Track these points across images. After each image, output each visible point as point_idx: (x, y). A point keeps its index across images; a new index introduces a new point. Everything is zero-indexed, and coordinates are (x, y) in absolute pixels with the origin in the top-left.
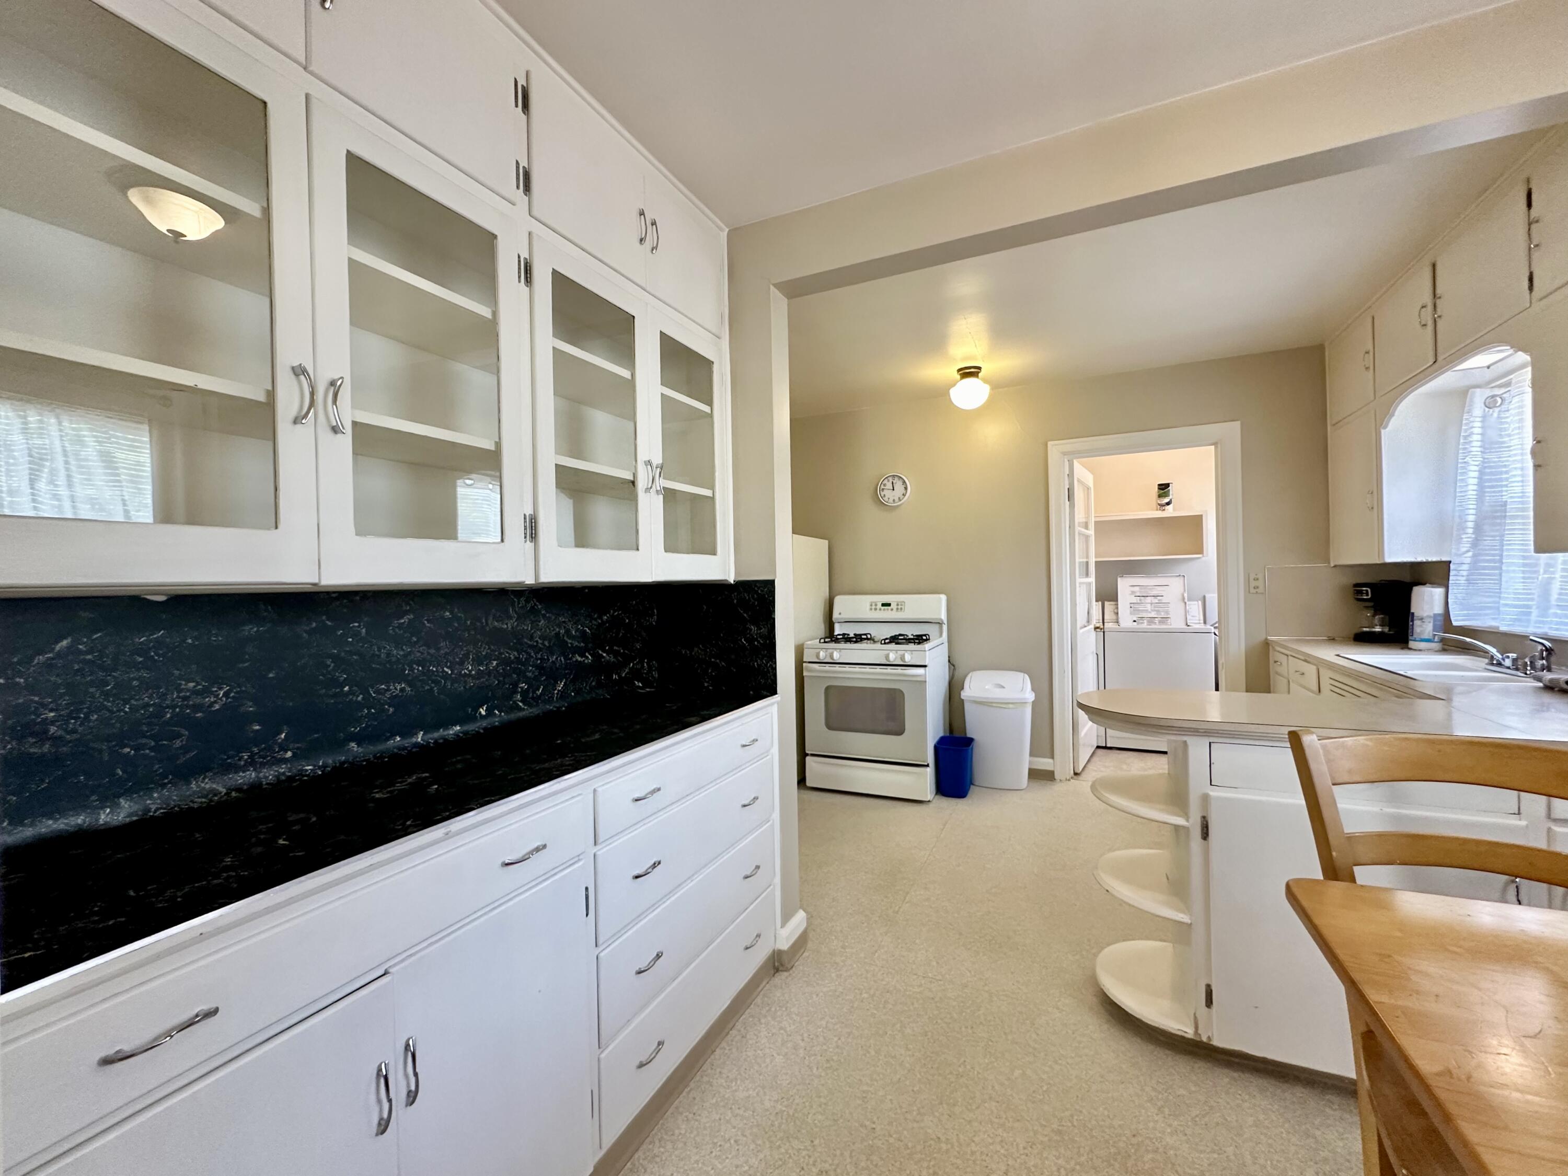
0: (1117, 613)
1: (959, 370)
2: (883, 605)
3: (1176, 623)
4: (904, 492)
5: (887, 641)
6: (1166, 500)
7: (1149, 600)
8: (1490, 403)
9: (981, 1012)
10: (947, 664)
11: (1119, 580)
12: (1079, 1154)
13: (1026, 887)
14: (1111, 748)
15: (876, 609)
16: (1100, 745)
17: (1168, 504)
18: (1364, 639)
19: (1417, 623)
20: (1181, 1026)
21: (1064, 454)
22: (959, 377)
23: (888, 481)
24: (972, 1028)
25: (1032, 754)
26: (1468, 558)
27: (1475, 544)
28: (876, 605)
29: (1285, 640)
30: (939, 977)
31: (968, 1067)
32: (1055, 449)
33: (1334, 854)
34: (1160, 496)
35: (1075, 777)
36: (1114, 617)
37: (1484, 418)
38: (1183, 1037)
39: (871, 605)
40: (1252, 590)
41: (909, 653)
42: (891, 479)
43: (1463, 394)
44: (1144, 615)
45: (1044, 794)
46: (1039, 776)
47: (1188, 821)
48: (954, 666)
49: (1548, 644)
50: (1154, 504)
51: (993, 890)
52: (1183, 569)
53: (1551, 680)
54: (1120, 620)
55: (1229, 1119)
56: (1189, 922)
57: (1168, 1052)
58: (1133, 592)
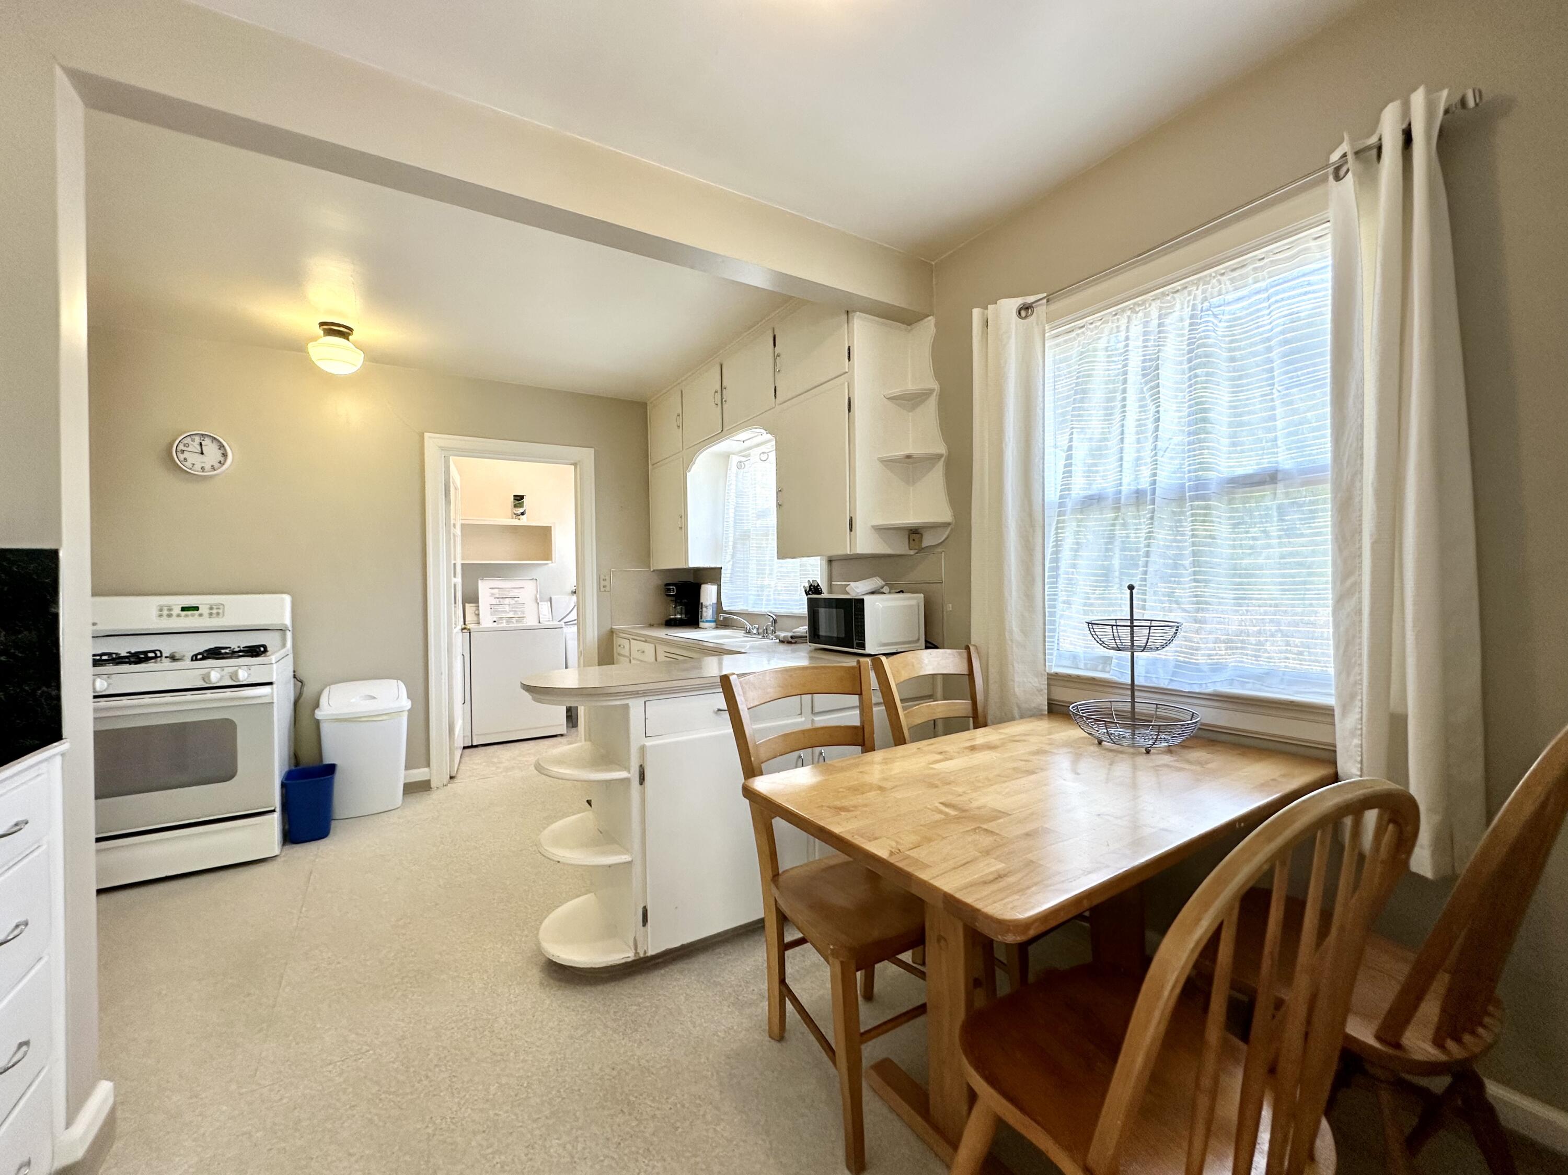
0: (478, 615)
1: (322, 324)
2: (183, 609)
3: (531, 621)
4: (222, 459)
5: (199, 657)
6: (521, 510)
7: (507, 601)
8: (740, 465)
9: (432, 1055)
10: (292, 680)
11: (480, 582)
12: (577, 1119)
13: (437, 904)
14: (476, 746)
15: (170, 616)
16: (466, 745)
17: (523, 514)
18: (671, 623)
19: (704, 609)
20: (621, 955)
21: (442, 449)
22: (322, 333)
23: (193, 440)
24: (427, 1077)
25: (407, 768)
26: (729, 566)
27: (733, 556)
28: (170, 610)
29: (629, 628)
30: (365, 1048)
31: (438, 1121)
32: (433, 442)
33: (752, 759)
34: (515, 506)
35: (452, 781)
36: (475, 618)
37: (737, 474)
38: (626, 963)
39: (161, 610)
40: (602, 589)
41: (245, 669)
42: (197, 439)
43: (727, 456)
44: (504, 615)
45: (423, 805)
46: (415, 789)
47: (629, 772)
48: (301, 682)
49: (774, 617)
50: (509, 513)
51: (401, 923)
52: (536, 573)
53: (784, 637)
54: (481, 621)
55: (670, 1007)
56: (630, 859)
57: (613, 984)
58: (492, 594)
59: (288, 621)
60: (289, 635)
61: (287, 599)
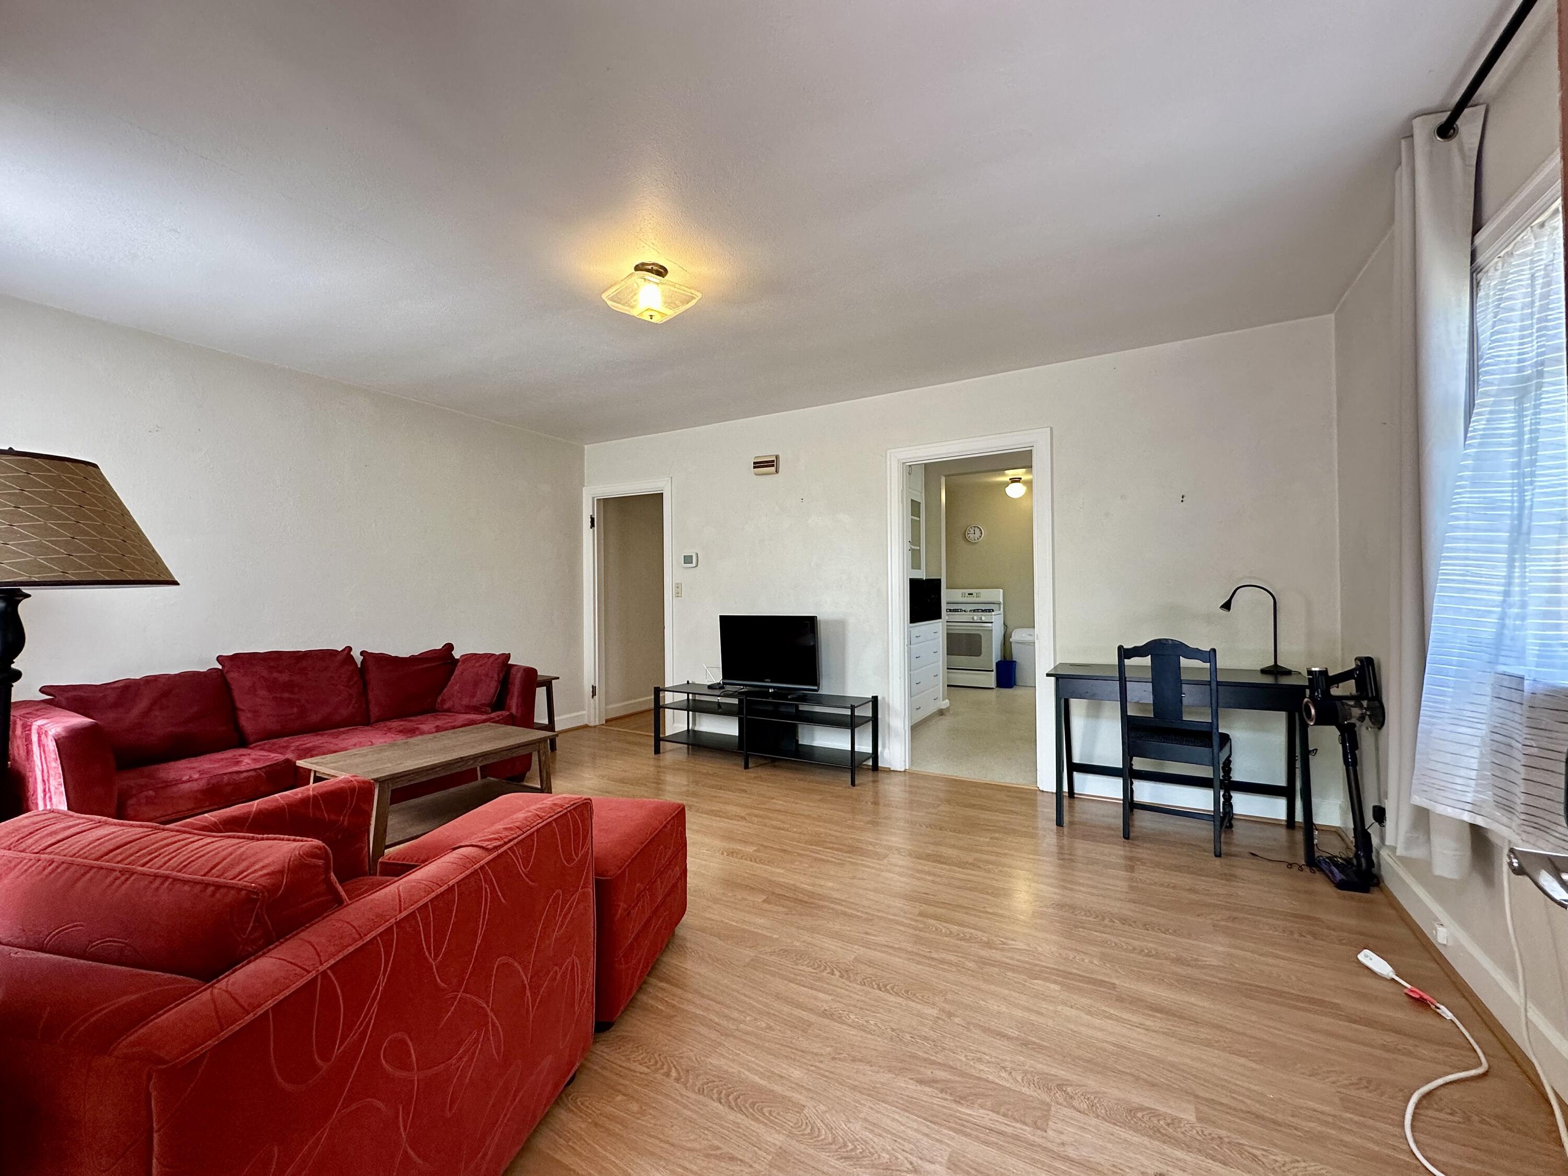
2: (969, 595)
4: (981, 536)
10: (1003, 624)
28: (966, 595)
42: (974, 529)
48: (1006, 625)
59: (1001, 600)
60: (1002, 606)
61: (1001, 591)
